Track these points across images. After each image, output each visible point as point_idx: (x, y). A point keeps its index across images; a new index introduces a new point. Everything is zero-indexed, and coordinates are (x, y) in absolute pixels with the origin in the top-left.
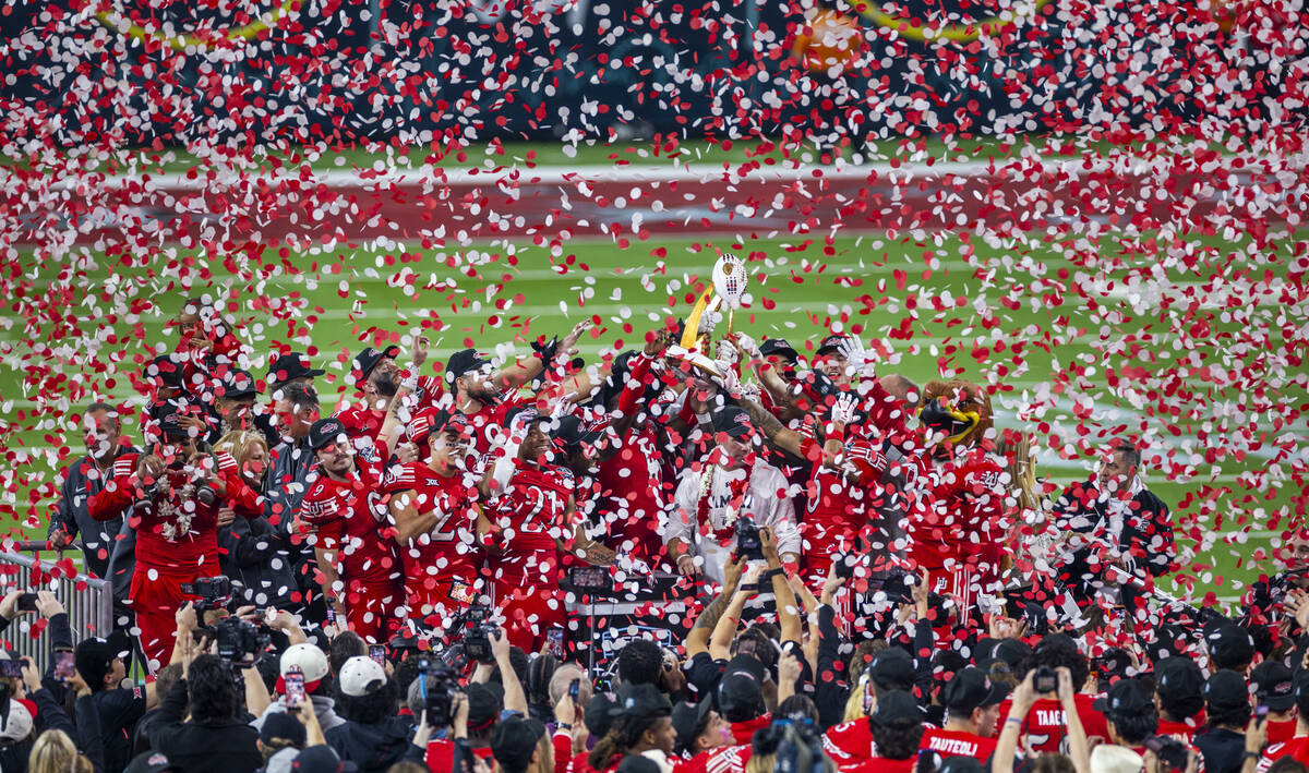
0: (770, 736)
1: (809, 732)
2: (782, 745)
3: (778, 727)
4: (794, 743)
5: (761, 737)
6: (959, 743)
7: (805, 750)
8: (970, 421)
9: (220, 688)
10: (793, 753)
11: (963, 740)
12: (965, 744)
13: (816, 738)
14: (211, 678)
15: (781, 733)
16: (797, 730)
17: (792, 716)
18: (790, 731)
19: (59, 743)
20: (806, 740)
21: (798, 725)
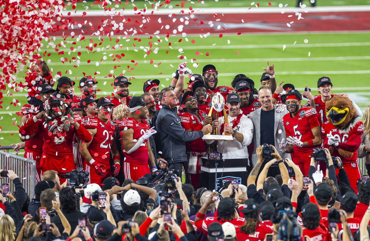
0: (278, 217)
1: (292, 216)
2: (282, 221)
3: (280, 213)
4: (286, 220)
5: (274, 217)
6: (352, 224)
7: (290, 223)
8: (346, 112)
9: (71, 200)
10: (286, 224)
11: (353, 223)
12: (354, 224)
13: (295, 218)
14: (67, 196)
15: (282, 216)
16: (287, 215)
17: (285, 209)
18: (285, 215)
19: (7, 219)
20: (291, 219)
21: (288, 213)
